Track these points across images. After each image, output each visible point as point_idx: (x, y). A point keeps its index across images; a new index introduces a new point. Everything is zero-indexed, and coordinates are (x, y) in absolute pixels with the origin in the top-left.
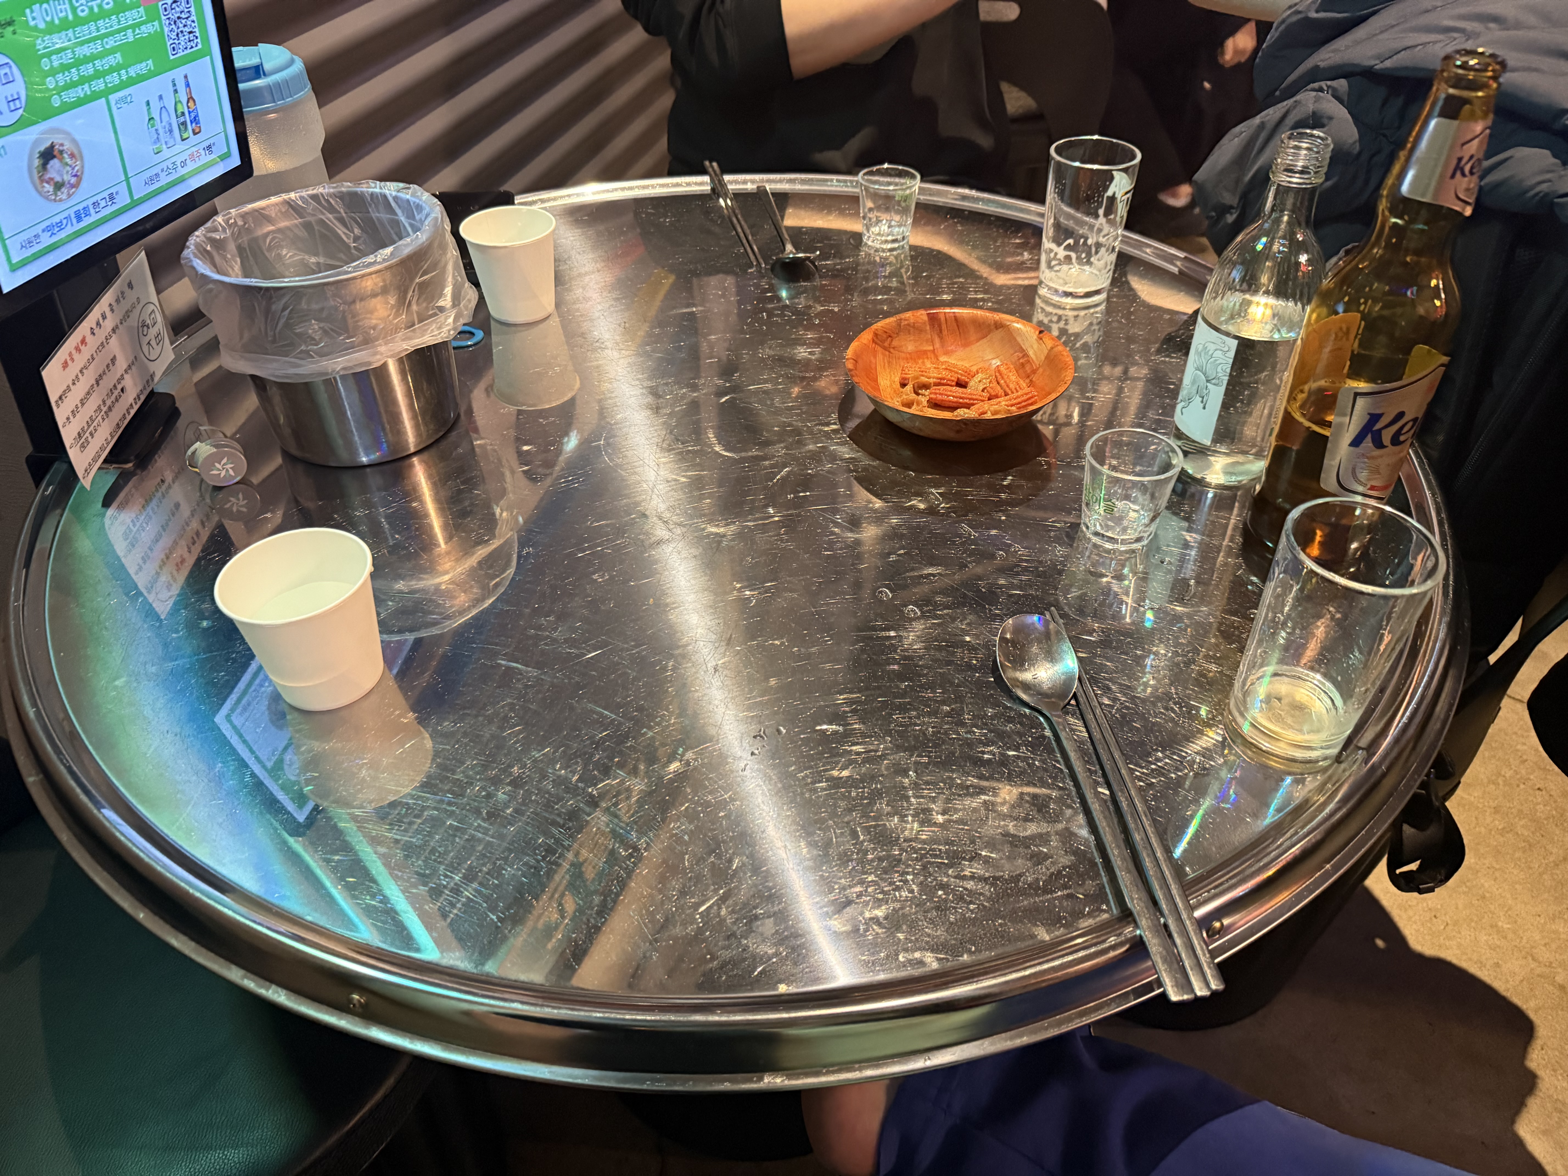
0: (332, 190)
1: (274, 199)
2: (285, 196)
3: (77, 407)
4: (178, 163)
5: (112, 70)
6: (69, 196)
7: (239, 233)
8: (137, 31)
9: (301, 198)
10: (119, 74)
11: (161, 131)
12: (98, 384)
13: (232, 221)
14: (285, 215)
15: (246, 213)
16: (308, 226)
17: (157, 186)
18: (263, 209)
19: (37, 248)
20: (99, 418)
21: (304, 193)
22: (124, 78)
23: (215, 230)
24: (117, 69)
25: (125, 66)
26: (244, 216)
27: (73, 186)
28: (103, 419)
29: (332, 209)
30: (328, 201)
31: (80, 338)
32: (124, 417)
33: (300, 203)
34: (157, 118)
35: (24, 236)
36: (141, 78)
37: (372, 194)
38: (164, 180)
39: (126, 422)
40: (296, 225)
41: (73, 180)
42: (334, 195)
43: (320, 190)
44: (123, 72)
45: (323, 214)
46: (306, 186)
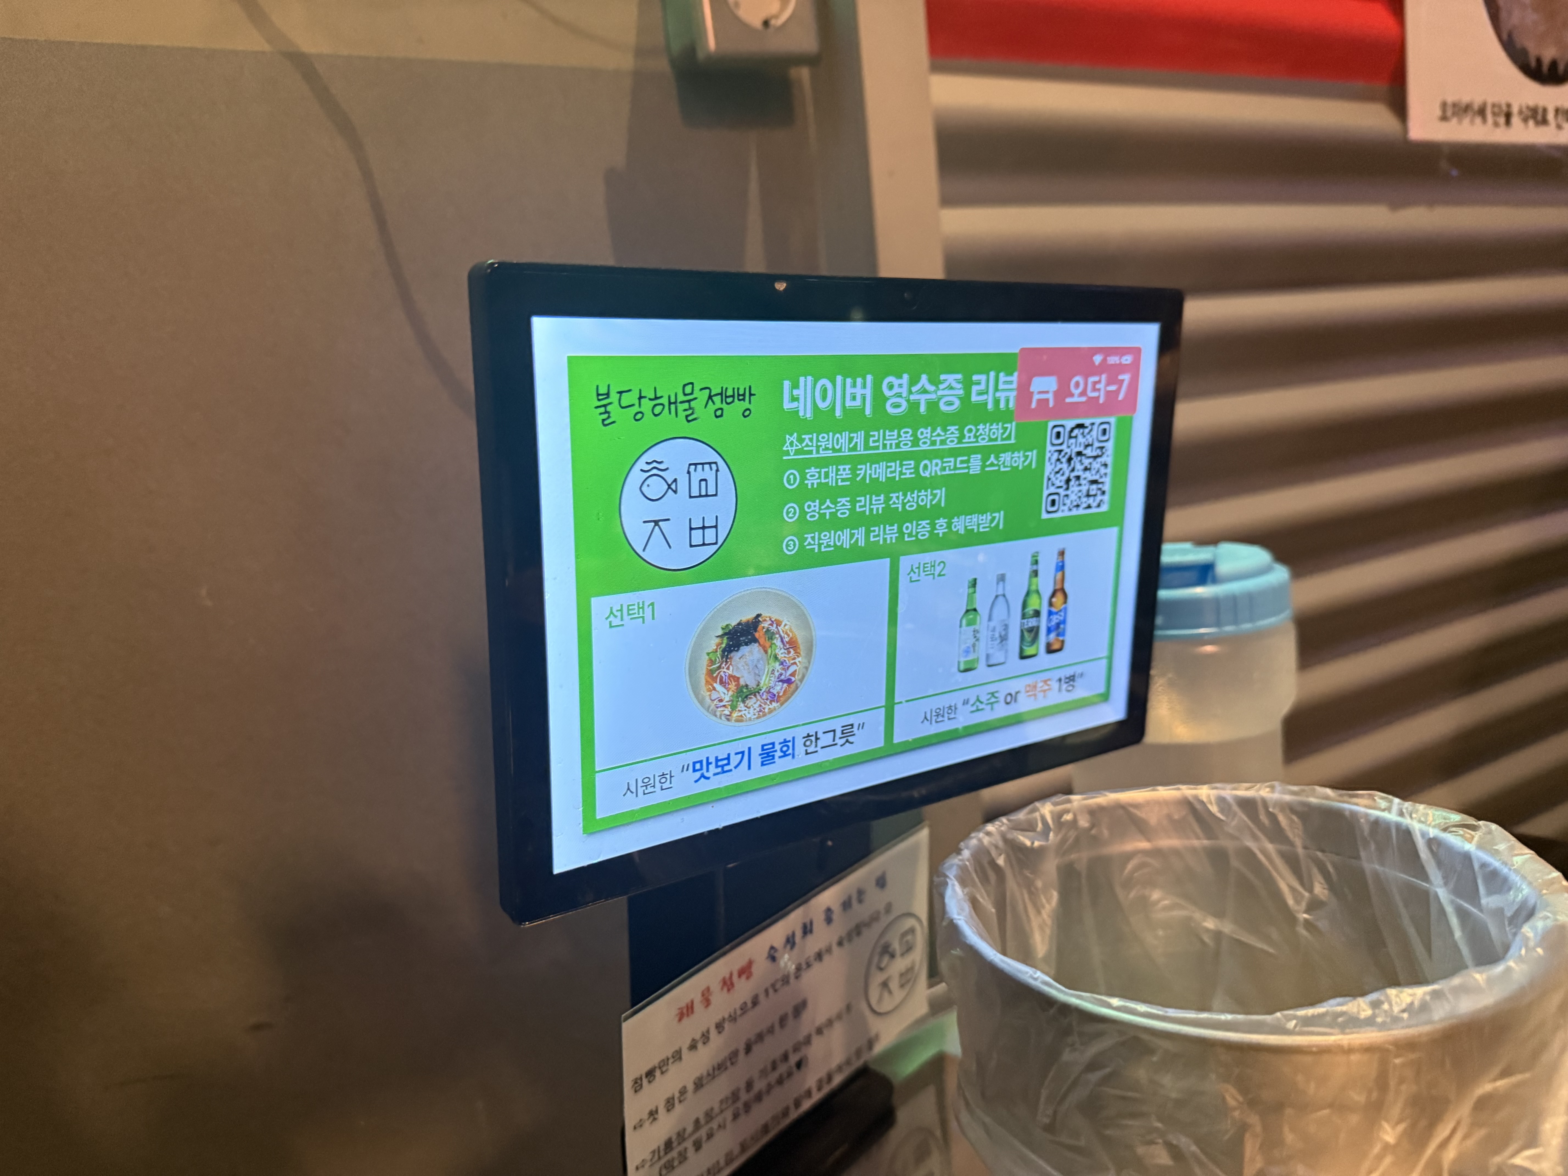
0: (1288, 798)
1: (1164, 793)
2: (1187, 791)
3: (683, 1091)
4: (1001, 696)
5: (921, 513)
6: (761, 713)
7: (1077, 840)
8: (992, 458)
9: (1221, 801)
10: (933, 526)
11: (984, 635)
12: (748, 1049)
13: (1068, 817)
14: (1178, 827)
15: (1101, 809)
16: (1218, 857)
17: (946, 726)
18: (1137, 806)
19: (659, 797)
20: (729, 1115)
21: (1229, 792)
22: (940, 531)
23: (1029, 827)
24: (932, 513)
25: (949, 513)
26: (1094, 813)
27: (774, 698)
28: (736, 1116)
29: (1276, 833)
30: (1273, 817)
31: (743, 962)
32: (785, 1113)
33: (1214, 809)
34: (984, 611)
35: (640, 772)
36: (971, 539)
37: (1376, 823)
38: (963, 720)
39: (787, 1122)
40: (1194, 850)
41: (779, 688)
42: (1290, 808)
43: (1262, 792)
44: (942, 521)
45: (1255, 838)
46: (1235, 779)
